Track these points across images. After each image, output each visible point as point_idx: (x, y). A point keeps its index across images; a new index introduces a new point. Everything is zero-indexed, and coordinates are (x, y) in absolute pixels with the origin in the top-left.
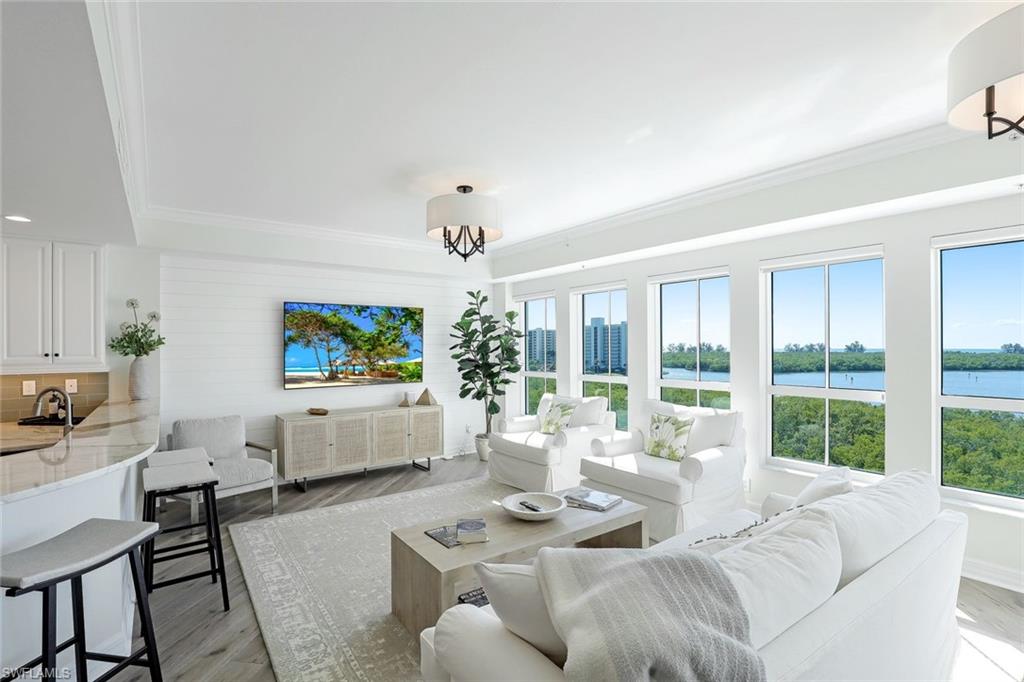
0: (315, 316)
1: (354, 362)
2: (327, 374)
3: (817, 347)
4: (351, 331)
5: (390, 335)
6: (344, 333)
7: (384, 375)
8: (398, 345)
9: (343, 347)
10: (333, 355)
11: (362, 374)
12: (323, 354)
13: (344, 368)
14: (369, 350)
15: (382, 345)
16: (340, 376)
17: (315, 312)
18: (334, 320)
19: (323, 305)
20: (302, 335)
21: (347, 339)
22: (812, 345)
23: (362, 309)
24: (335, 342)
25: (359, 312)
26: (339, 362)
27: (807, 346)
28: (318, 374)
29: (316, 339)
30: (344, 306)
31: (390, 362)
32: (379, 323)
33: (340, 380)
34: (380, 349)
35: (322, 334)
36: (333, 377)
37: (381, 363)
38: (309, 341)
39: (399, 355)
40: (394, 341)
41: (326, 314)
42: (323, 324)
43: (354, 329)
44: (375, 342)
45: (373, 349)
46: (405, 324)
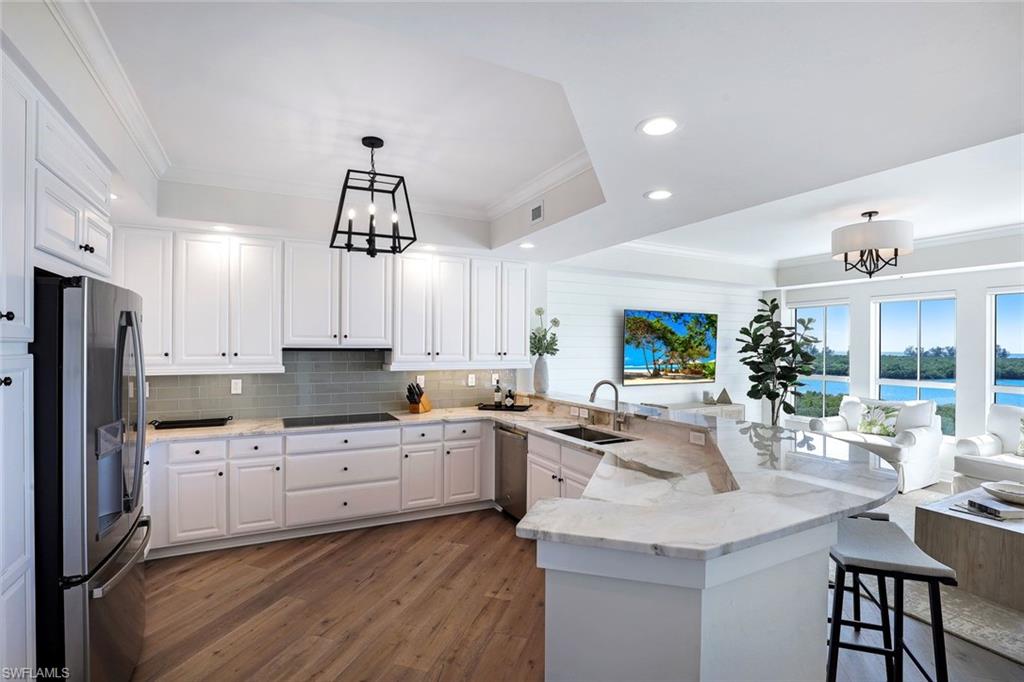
0: (643, 321)
1: (672, 361)
2: (652, 371)
3: (945, 351)
4: (669, 335)
5: (698, 339)
6: (664, 336)
7: (693, 372)
8: (703, 348)
9: (664, 349)
10: (657, 355)
11: (677, 371)
12: (649, 353)
13: (664, 366)
14: (683, 352)
15: (692, 348)
16: (662, 373)
17: (644, 318)
18: (658, 325)
19: (649, 312)
20: (634, 337)
21: (667, 343)
22: (939, 349)
23: (679, 316)
24: (659, 344)
25: (676, 319)
26: (661, 361)
27: (933, 350)
28: (645, 372)
29: (644, 341)
30: (666, 313)
31: (697, 362)
32: (690, 329)
33: (661, 376)
34: (690, 350)
35: (649, 337)
36: (656, 375)
37: (691, 362)
38: (639, 343)
39: (704, 356)
40: (700, 344)
41: (653, 320)
42: (650, 328)
43: (673, 333)
44: (687, 345)
45: (686, 350)
46: (707, 330)
